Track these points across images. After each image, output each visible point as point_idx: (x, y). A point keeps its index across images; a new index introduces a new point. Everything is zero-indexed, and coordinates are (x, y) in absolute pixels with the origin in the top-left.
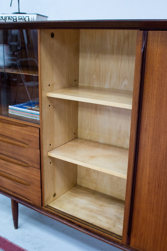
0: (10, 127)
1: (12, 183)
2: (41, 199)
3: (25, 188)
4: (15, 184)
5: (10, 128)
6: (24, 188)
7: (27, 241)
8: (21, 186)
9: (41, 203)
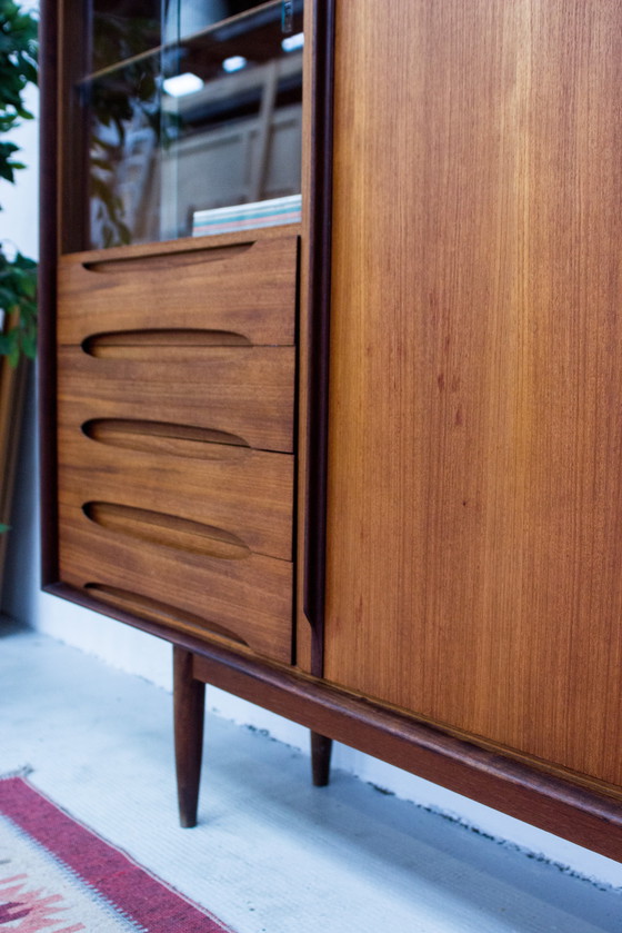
0: (180, 278)
1: (174, 563)
2: (289, 624)
3: (226, 573)
4: (187, 567)
5: (182, 283)
6: (222, 577)
7: (222, 878)
8: (209, 567)
9: (288, 647)
